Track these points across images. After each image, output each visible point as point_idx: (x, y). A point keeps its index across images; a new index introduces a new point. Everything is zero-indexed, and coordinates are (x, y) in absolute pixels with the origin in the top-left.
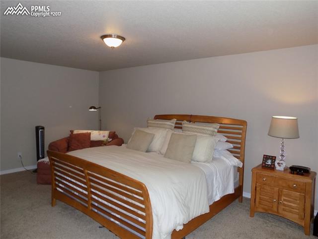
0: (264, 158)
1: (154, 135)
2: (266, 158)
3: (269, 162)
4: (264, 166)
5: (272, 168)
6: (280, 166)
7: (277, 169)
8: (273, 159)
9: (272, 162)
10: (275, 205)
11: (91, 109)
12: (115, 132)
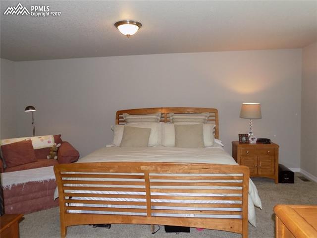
0: (239, 136)
1: (150, 129)
2: (241, 136)
3: (244, 139)
4: (241, 142)
5: (247, 142)
6: (253, 140)
7: (251, 143)
8: (246, 136)
9: (246, 139)
10: (256, 169)
11: (28, 110)
12: (60, 135)
